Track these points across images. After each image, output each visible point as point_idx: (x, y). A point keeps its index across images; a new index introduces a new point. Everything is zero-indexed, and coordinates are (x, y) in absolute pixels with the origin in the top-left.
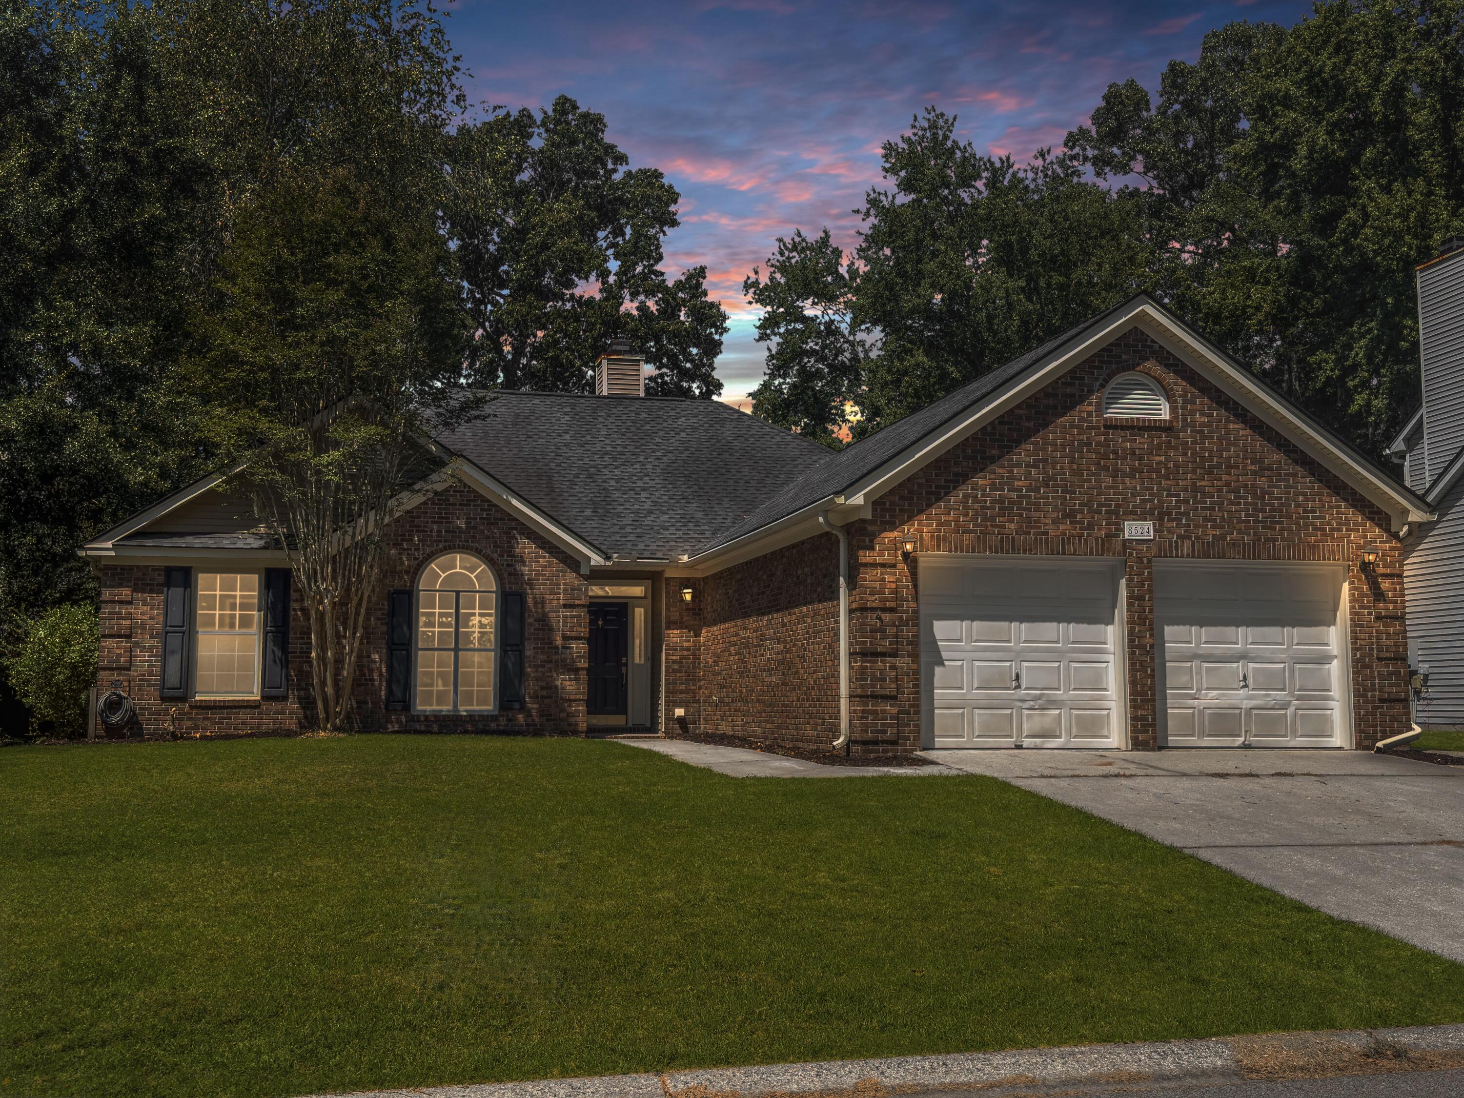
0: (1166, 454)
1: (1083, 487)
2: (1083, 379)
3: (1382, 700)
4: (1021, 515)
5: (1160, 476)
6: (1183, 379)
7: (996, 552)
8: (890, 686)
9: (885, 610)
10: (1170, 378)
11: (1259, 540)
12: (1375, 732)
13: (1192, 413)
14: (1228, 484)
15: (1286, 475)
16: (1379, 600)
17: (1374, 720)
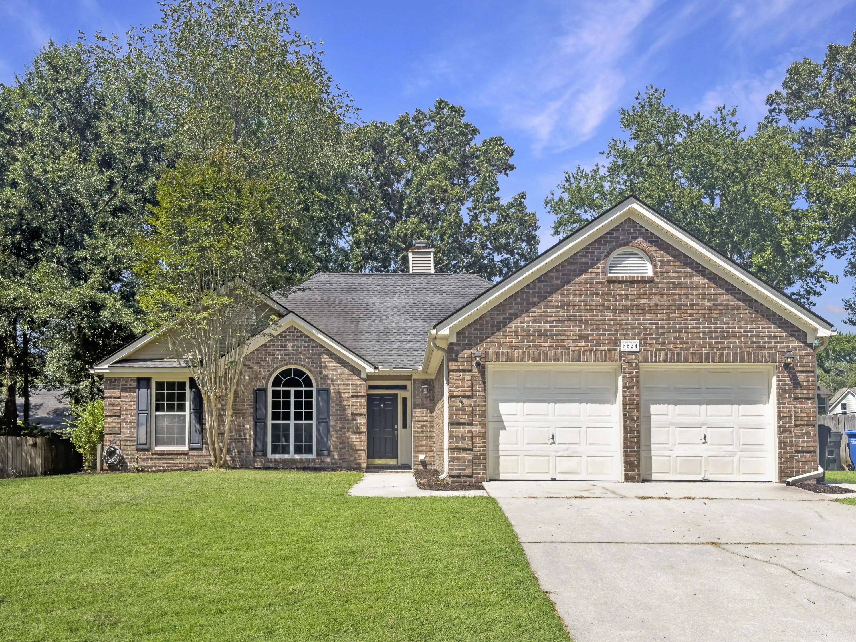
0: (649, 298)
1: (593, 319)
2: (594, 252)
3: (797, 452)
4: (552, 338)
5: (645, 311)
6: (661, 249)
7: (536, 361)
8: (467, 443)
9: (464, 397)
10: (652, 249)
11: (713, 350)
12: (792, 472)
13: (668, 271)
14: (691, 315)
15: (732, 308)
16: (797, 387)
17: (791, 464)
